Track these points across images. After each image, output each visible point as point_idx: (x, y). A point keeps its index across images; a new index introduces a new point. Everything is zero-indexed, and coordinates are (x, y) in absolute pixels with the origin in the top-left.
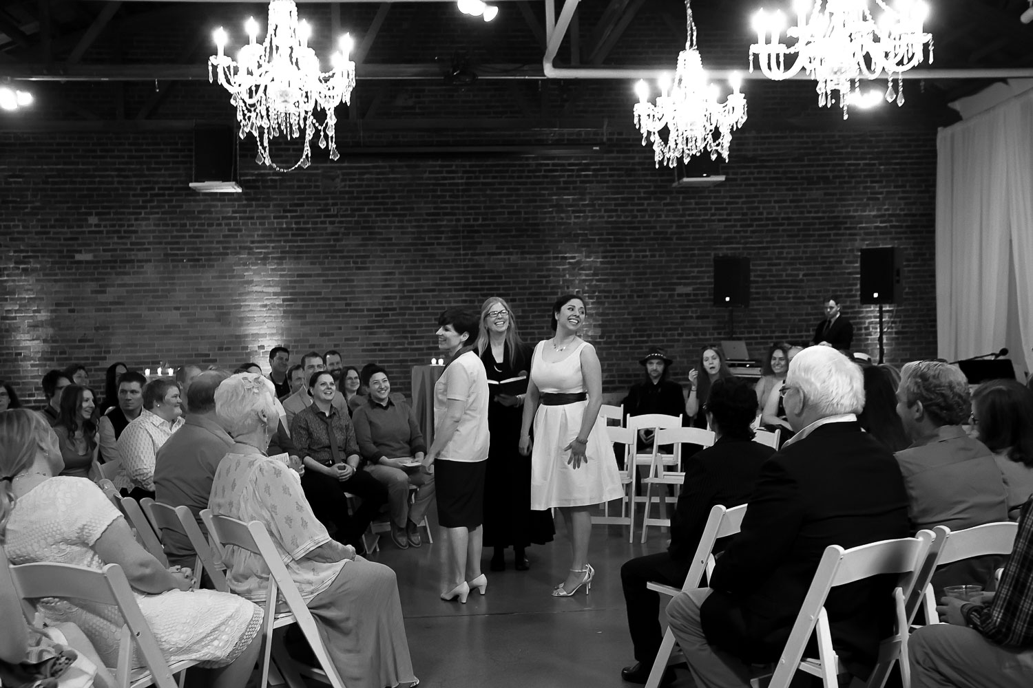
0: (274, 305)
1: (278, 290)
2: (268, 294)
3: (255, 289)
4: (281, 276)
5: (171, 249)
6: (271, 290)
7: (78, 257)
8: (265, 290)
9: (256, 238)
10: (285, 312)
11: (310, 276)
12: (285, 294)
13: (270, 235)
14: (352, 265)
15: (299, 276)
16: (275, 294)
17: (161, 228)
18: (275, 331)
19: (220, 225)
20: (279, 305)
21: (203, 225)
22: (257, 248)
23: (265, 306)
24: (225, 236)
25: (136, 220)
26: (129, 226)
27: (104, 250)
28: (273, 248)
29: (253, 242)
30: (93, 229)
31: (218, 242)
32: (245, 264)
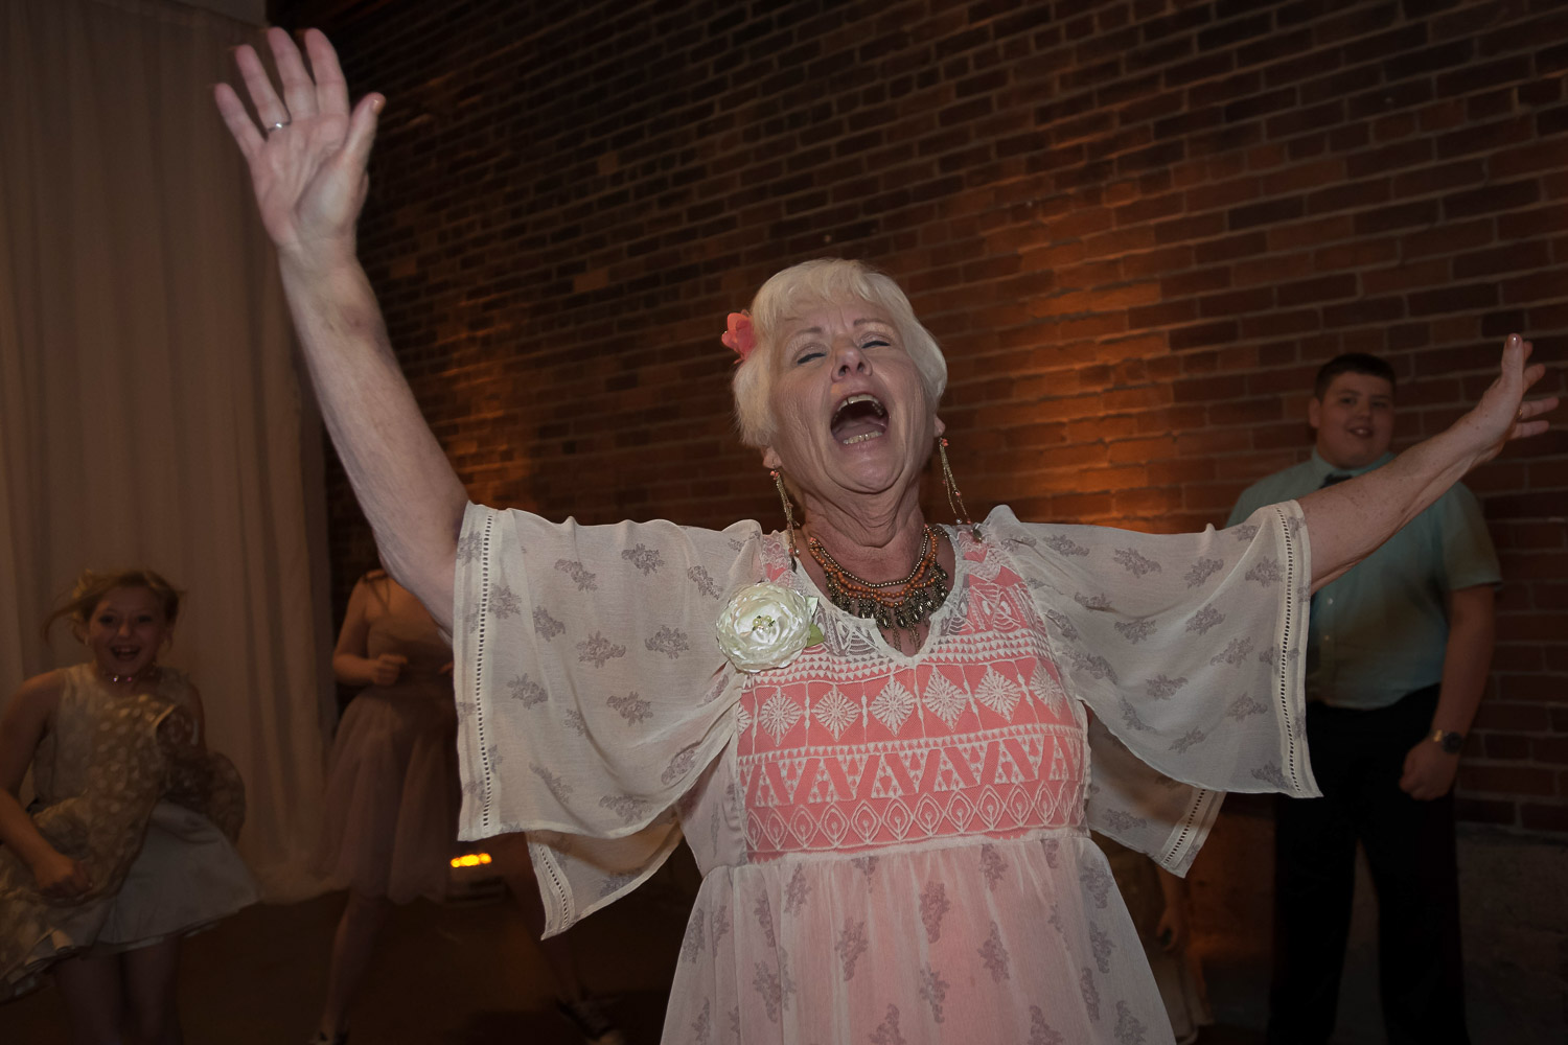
0: (1134, 369)
1: (1150, 297)
2: (1109, 320)
3: (1066, 304)
4: (1164, 232)
5: (793, 206)
6: (1119, 302)
7: (584, 283)
8: (1101, 305)
9: (1060, 95)
10: (1183, 391)
11: (1293, 208)
12: (1183, 311)
13: (1111, 68)
14: (1519, 109)
15: (1238, 218)
16: (1139, 317)
17: (762, 142)
18: (1141, 482)
19: (929, 78)
20: (1158, 365)
21: (874, 95)
22: (1063, 133)
23: (1100, 374)
24: (948, 117)
25: (703, 131)
26: (688, 156)
27: (634, 251)
28: (1126, 117)
29: (1044, 115)
30: (609, 191)
31: (928, 146)
32: (1019, 213)
